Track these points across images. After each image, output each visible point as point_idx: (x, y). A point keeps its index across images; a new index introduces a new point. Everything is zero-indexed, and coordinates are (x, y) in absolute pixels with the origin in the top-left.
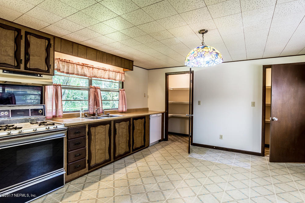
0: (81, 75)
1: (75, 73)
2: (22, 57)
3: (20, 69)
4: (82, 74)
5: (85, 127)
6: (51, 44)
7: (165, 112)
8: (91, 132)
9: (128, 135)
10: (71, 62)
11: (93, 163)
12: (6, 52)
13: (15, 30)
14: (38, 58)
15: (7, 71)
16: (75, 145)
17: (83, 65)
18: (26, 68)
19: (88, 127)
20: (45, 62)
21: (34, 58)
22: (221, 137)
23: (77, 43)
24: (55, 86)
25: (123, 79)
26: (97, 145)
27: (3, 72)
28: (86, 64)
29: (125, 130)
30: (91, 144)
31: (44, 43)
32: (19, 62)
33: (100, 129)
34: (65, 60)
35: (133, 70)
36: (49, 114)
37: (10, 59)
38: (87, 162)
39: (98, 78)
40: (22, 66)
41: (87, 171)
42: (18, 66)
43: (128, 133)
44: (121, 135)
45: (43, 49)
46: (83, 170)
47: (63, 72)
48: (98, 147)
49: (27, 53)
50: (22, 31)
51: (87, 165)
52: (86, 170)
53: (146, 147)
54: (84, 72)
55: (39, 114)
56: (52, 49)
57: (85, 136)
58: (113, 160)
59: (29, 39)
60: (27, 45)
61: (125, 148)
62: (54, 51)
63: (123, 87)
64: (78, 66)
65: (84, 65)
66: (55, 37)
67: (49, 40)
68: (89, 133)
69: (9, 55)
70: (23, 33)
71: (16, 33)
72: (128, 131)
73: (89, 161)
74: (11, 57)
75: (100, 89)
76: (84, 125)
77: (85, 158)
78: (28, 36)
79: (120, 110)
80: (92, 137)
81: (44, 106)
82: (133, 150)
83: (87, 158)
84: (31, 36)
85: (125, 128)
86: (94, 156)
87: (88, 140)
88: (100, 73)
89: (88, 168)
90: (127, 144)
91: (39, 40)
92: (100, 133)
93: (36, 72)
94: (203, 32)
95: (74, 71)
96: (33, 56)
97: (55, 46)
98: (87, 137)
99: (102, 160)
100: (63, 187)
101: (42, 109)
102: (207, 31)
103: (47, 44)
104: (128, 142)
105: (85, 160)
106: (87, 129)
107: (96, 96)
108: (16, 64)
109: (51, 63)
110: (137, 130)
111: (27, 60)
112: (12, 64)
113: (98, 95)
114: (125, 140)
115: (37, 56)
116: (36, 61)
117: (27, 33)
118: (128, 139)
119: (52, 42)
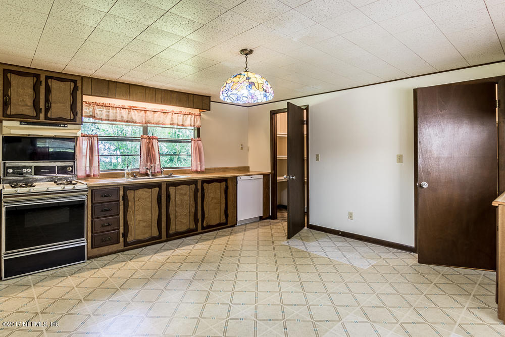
0: (127, 122)
1: (118, 119)
2: (42, 105)
3: (39, 119)
4: (129, 119)
5: (118, 190)
6: (78, 87)
7: (271, 173)
8: (127, 197)
9: (194, 205)
10: (112, 106)
11: (131, 238)
12: (24, 101)
13: (33, 76)
14: (62, 104)
15: (25, 122)
16: (102, 211)
17: (130, 108)
18: (46, 118)
19: (123, 190)
20: (70, 110)
21: (56, 105)
22: (351, 215)
23: (114, 82)
24: (90, 137)
25: (198, 123)
26: (137, 214)
27: (21, 124)
28: (134, 107)
29: (186, 198)
30: (128, 212)
31: (69, 86)
32: (38, 111)
33: (143, 193)
34: (103, 103)
35: (210, 110)
36: (81, 172)
37: (29, 109)
38: (121, 235)
39: (153, 124)
40: (42, 116)
41: (122, 248)
42: (37, 117)
43: (193, 202)
44: (179, 203)
45: (68, 93)
46: (115, 245)
47: (101, 119)
48: (139, 218)
49: (47, 100)
50: (41, 76)
51: (121, 240)
52: (120, 246)
53: (229, 225)
54: (132, 118)
55: (67, 172)
56: (79, 93)
57: (119, 201)
58: (166, 239)
59: (50, 84)
60: (48, 90)
61: (188, 223)
62: (82, 94)
63: (199, 136)
64: (123, 111)
65: (132, 108)
66: (82, 78)
67: (75, 82)
68: (125, 198)
69: (27, 105)
70: (43, 79)
71: (35, 79)
72: (192, 198)
73: (125, 235)
74: (29, 106)
75: (157, 139)
76: (117, 187)
77: (119, 229)
78: (49, 81)
79: (194, 168)
80: (130, 203)
81: (74, 162)
82: (203, 228)
83: (122, 230)
84: (52, 80)
85: (188, 193)
86: (133, 228)
87: (123, 206)
88: (157, 117)
89: (123, 244)
90: (192, 218)
91: (62, 84)
92: (143, 199)
93: (59, 122)
94: (247, 52)
95: (116, 117)
96: (55, 103)
97: (84, 88)
98: (121, 202)
99: (147, 236)
100: (85, 262)
101: (72, 166)
102: (251, 52)
103: (72, 87)
104: (192, 215)
105: (118, 233)
106: (121, 193)
107: (151, 150)
108: (35, 115)
109: (78, 110)
110: (210, 199)
111: (47, 109)
112: (30, 115)
113: (153, 147)
114: (187, 211)
115: (60, 102)
116: (59, 109)
117: (47, 78)
118: (193, 210)
119: (79, 84)
